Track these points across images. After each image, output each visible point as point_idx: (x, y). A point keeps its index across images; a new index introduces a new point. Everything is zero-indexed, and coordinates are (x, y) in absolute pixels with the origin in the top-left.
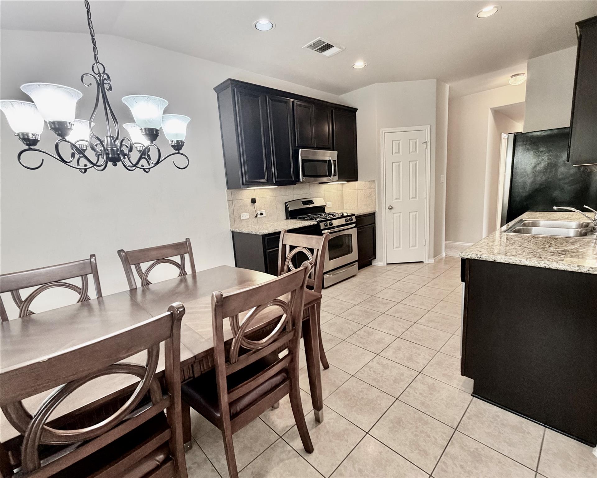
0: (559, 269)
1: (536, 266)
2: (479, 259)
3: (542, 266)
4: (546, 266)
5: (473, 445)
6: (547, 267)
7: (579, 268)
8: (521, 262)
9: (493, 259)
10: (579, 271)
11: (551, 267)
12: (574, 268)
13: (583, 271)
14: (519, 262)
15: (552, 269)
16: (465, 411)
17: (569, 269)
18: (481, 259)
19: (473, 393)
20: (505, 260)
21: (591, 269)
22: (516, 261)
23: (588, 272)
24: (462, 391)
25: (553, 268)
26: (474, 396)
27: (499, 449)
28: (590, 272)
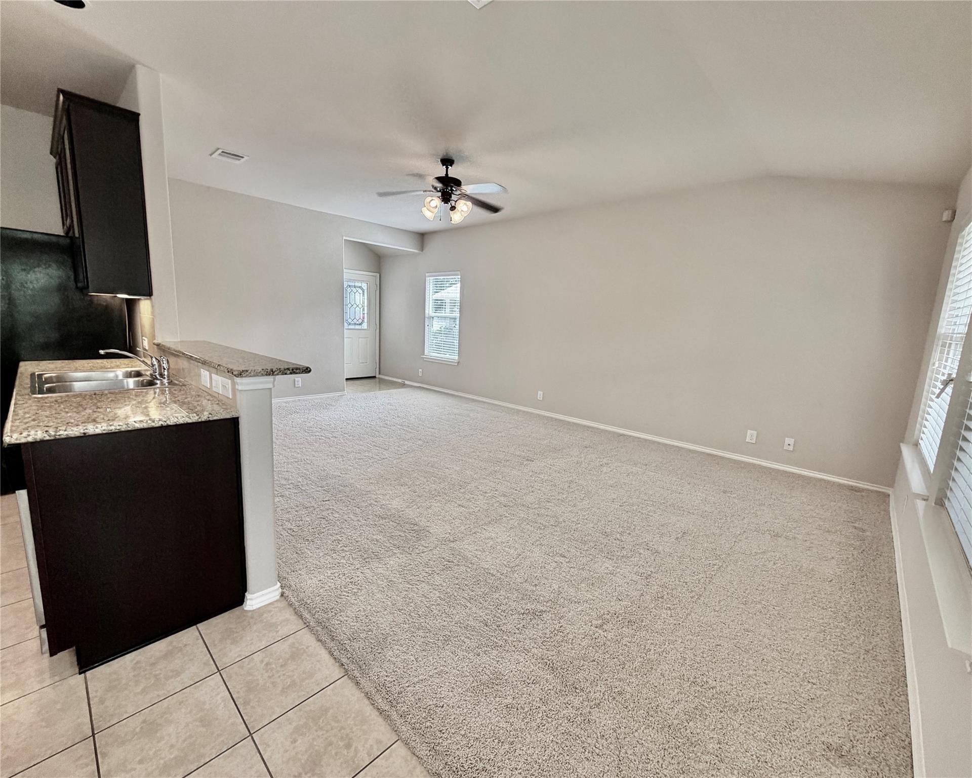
0: (178, 423)
1: (150, 427)
2: (52, 438)
3: (157, 425)
4: (163, 423)
5: (135, 723)
6: (164, 425)
7: (198, 417)
8: (129, 426)
9: (82, 431)
10: (200, 420)
11: (169, 424)
12: (195, 418)
13: (203, 420)
14: (126, 426)
15: (170, 426)
16: (86, 700)
17: (190, 421)
18: (58, 437)
19: (80, 669)
20: (103, 428)
21: (210, 416)
22: (121, 427)
23: (208, 419)
24: (58, 683)
25: (171, 424)
26: (84, 672)
27: (169, 692)
28: (211, 419)
